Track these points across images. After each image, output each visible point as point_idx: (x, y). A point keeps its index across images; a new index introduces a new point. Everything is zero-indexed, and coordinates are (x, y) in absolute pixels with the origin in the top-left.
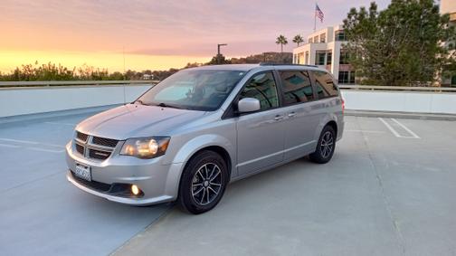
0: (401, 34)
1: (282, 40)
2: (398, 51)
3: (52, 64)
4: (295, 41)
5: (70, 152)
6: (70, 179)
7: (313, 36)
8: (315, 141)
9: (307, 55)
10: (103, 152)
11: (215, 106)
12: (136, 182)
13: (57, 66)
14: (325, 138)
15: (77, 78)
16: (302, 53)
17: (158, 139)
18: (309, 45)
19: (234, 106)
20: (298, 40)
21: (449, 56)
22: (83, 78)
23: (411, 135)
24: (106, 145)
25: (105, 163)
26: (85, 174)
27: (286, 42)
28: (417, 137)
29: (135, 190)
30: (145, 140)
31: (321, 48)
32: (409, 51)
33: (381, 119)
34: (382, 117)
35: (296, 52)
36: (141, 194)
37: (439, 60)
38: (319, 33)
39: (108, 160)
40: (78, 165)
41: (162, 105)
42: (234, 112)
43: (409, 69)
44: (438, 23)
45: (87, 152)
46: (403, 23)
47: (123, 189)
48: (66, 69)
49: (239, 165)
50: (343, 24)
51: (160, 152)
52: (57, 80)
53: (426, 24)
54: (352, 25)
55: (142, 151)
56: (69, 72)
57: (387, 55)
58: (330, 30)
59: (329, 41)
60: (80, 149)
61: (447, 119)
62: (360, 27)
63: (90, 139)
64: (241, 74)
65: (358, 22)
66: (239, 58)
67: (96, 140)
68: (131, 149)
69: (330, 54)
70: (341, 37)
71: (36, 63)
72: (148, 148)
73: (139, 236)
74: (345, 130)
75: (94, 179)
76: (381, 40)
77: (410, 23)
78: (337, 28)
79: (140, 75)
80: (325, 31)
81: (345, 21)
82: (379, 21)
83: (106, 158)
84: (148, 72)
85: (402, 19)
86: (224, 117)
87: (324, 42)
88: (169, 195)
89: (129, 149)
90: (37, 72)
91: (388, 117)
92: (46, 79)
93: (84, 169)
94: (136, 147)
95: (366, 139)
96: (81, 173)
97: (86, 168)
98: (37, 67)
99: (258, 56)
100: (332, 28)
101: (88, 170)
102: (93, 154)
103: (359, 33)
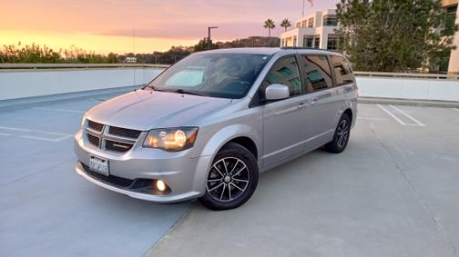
0: (394, 20)
1: (269, 24)
2: (391, 38)
3: (36, 45)
4: (282, 25)
5: (81, 143)
6: (80, 172)
7: (301, 20)
8: (333, 130)
9: (295, 39)
10: (122, 144)
11: (242, 93)
12: (162, 178)
13: (42, 47)
14: (341, 126)
15: (63, 61)
16: (290, 38)
17: (185, 129)
18: (297, 30)
19: (261, 93)
20: (286, 24)
21: (440, 43)
22: (69, 61)
23: (414, 122)
24: (127, 136)
25: (127, 156)
26: (103, 168)
27: (274, 26)
28: (421, 124)
29: (161, 186)
30: (170, 131)
31: (309, 32)
32: (401, 37)
33: (379, 105)
34: (380, 103)
35: (283, 36)
36: (168, 190)
37: (431, 47)
38: (307, 18)
39: (129, 152)
40: (93, 157)
41: (180, 91)
42: (261, 100)
43: (402, 56)
44: (430, 9)
45: (104, 144)
46: (396, 8)
47: (147, 184)
48: (51, 51)
49: (265, 156)
50: (336, 8)
51: (188, 145)
52: (43, 62)
53: (419, 10)
54: (346, 10)
55: (167, 144)
56: (55, 54)
57: (379, 40)
58: (319, 14)
59: (317, 26)
60: (94, 140)
61: (444, 106)
62: (353, 12)
63: (107, 129)
64: (265, 58)
65: (351, 6)
66: (224, 42)
67: (113, 130)
68: (155, 141)
69: (318, 39)
70: (329, 21)
71: (20, 44)
72: (174, 140)
73: (167, 237)
74: (358, 118)
75: (112, 174)
76: (375, 26)
77: (403, 8)
78: (325, 13)
79: (123, 58)
80: (314, 15)
81: (338, 6)
82: (373, 6)
83: (127, 150)
84: (131, 55)
85: (395, 5)
86: (251, 105)
87: (311, 27)
88: (196, 191)
89: (152, 140)
90: (20, 53)
91: (386, 103)
92: (31, 62)
93: (100, 162)
94: (159, 138)
95: (372, 126)
96: (96, 167)
97: (103, 161)
98: (20, 48)
99: (244, 40)
100: (321, 13)
101: (105, 164)
102: (110, 146)
103: (352, 17)
